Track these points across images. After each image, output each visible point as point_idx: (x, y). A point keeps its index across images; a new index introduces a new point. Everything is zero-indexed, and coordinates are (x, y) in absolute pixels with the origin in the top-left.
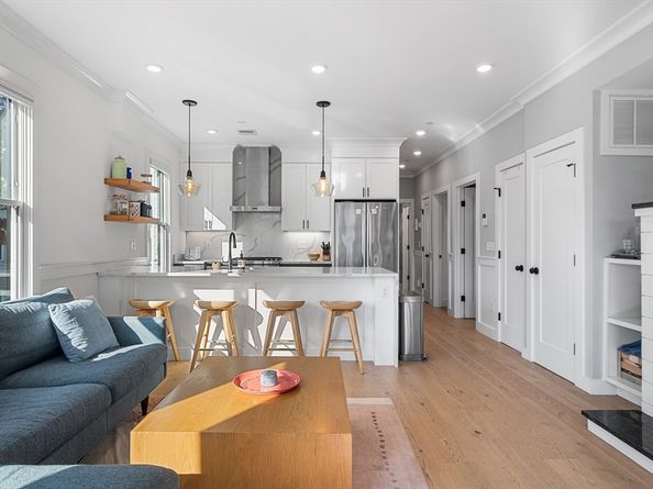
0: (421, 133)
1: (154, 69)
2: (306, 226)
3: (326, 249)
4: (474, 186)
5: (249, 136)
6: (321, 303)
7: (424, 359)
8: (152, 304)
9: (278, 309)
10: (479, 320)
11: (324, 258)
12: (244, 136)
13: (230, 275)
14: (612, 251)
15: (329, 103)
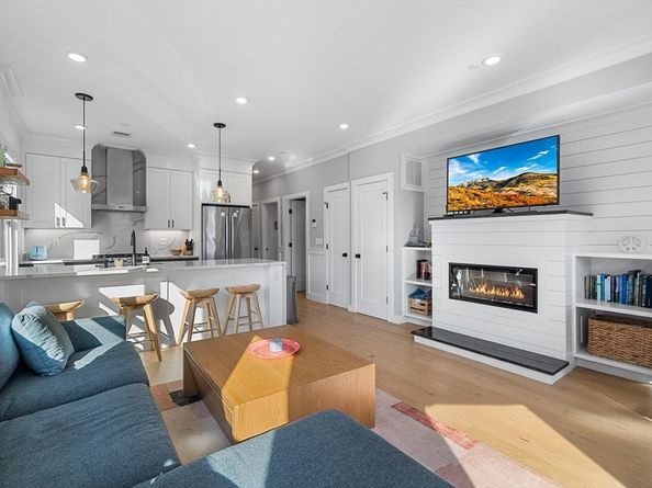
0: (271, 159)
1: (77, 58)
2: (171, 225)
3: (190, 245)
4: (303, 199)
5: (123, 138)
6: (227, 289)
7: (297, 322)
8: (63, 307)
9: (197, 298)
10: (309, 292)
11: (187, 254)
12: (117, 137)
13: (149, 270)
14: (405, 242)
15: (224, 126)
